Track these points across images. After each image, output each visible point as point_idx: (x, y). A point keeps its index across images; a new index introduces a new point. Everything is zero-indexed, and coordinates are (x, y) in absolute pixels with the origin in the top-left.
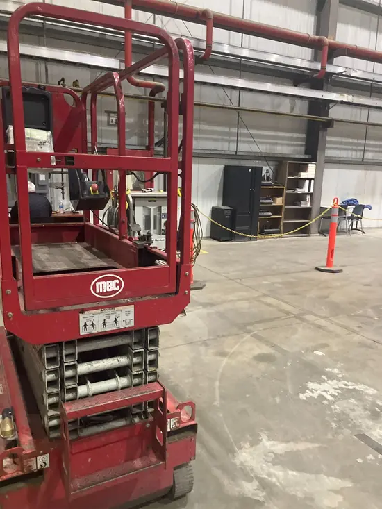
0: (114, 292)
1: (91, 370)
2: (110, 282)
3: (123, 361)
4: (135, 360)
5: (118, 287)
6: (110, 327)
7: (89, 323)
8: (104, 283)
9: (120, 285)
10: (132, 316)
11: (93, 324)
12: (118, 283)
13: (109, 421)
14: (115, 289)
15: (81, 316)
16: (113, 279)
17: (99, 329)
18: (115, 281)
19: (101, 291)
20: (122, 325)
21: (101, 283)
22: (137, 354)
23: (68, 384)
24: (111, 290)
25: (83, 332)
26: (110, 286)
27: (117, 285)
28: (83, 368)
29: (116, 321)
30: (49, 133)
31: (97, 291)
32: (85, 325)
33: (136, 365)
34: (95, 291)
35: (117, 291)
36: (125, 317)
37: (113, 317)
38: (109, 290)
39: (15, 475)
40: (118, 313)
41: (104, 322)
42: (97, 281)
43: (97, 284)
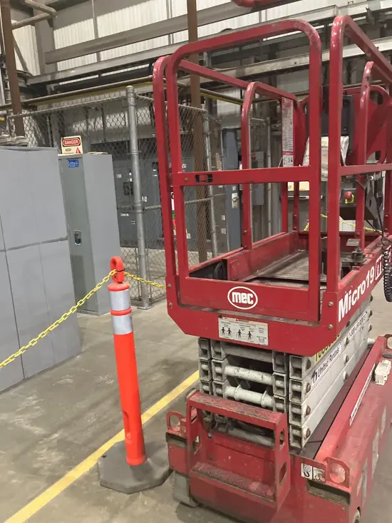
0: (248, 305)
1: (236, 375)
2: (245, 294)
3: (266, 379)
4: (279, 383)
5: (252, 301)
6: (244, 339)
7: (226, 329)
8: (239, 294)
9: (253, 299)
10: (266, 334)
11: (229, 331)
12: (252, 297)
14: (249, 303)
15: (220, 320)
16: (248, 292)
17: (234, 337)
18: (249, 295)
19: (237, 301)
20: (255, 340)
21: (237, 294)
22: (278, 378)
23: (216, 380)
24: (245, 302)
25: (221, 336)
26: (244, 298)
27: (251, 299)
28: (231, 370)
29: (250, 334)
31: (234, 301)
32: (223, 330)
33: (279, 388)
34: (232, 300)
35: (251, 305)
36: (259, 334)
37: (247, 330)
38: (243, 302)
39: (177, 434)
40: (252, 327)
41: (239, 333)
42: (233, 291)
43: (233, 293)
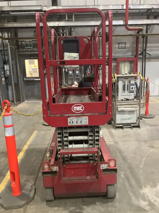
0: (80, 111)
1: (73, 139)
3: (85, 138)
4: (90, 138)
6: (79, 124)
7: (71, 122)
8: (76, 107)
9: (82, 108)
10: (87, 120)
11: (73, 122)
13: (81, 160)
14: (81, 110)
15: (68, 119)
16: (80, 106)
17: (75, 124)
18: (81, 107)
19: (76, 110)
20: (83, 123)
21: (75, 107)
22: (90, 136)
23: (65, 143)
24: (79, 110)
25: (69, 125)
26: (79, 108)
27: (81, 108)
28: (71, 138)
29: (81, 122)
30: (78, 54)
31: (74, 110)
32: (70, 122)
33: (90, 140)
34: (73, 110)
35: (81, 111)
36: (85, 121)
37: (80, 120)
39: (47, 171)
40: (82, 119)
41: (77, 122)
42: (74, 106)
43: (74, 107)
